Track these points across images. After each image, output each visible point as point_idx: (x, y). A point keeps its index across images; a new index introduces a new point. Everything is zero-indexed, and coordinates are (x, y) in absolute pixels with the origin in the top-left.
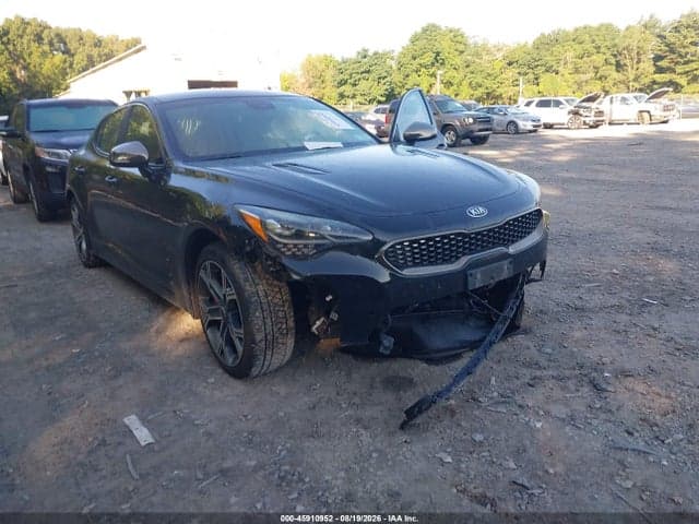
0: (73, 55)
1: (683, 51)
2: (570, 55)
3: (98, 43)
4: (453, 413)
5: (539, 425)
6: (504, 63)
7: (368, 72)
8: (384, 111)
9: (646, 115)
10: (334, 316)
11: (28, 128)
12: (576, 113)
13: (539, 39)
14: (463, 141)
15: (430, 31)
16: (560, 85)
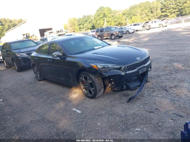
0: (4, 26)
1: (168, 6)
2: (139, 11)
3: (11, 22)
4: (140, 99)
5: (157, 99)
6: (122, 15)
7: (86, 21)
8: (94, 32)
9: (161, 25)
10: (113, 83)
11: (11, 49)
12: (144, 27)
13: (130, 7)
14: (117, 38)
15: (101, 8)
16: (137, 19)
